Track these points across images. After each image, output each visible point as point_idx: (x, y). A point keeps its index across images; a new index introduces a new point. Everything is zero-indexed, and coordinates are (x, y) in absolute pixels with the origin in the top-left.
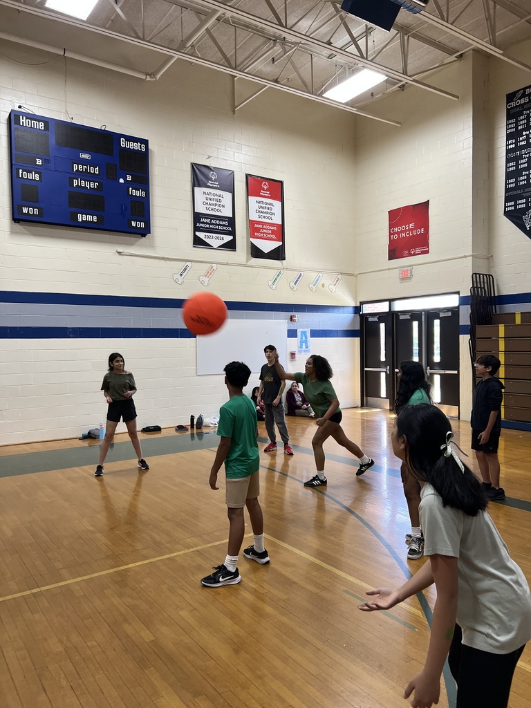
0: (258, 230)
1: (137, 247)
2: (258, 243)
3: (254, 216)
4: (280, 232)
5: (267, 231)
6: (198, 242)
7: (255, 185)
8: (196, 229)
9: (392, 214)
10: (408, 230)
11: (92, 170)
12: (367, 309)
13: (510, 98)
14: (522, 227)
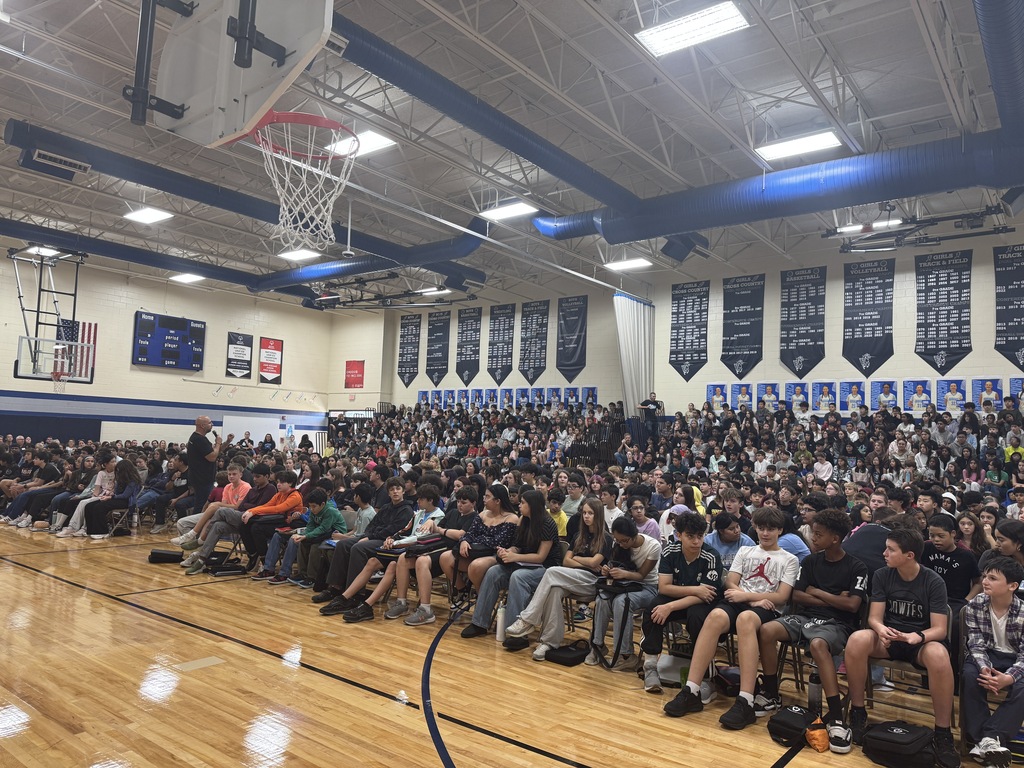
0: (265, 367)
1: (195, 377)
2: (264, 374)
3: (263, 360)
4: (279, 369)
5: (271, 368)
6: (229, 374)
7: (265, 343)
8: (228, 367)
9: (349, 364)
10: (354, 373)
11: (175, 338)
12: (332, 415)
13: (403, 318)
14: (404, 381)
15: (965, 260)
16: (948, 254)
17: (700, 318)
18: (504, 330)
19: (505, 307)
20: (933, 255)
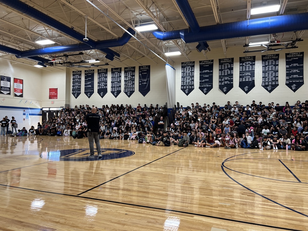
0: (16, 90)
4: (22, 91)
5: (19, 91)
6: (1, 93)
8: (1, 90)
9: (50, 89)
10: (53, 93)
12: (44, 109)
13: (73, 72)
14: (75, 96)
15: (277, 57)
16: (272, 55)
17: (192, 74)
18: (117, 77)
19: (117, 69)
20: (267, 55)
